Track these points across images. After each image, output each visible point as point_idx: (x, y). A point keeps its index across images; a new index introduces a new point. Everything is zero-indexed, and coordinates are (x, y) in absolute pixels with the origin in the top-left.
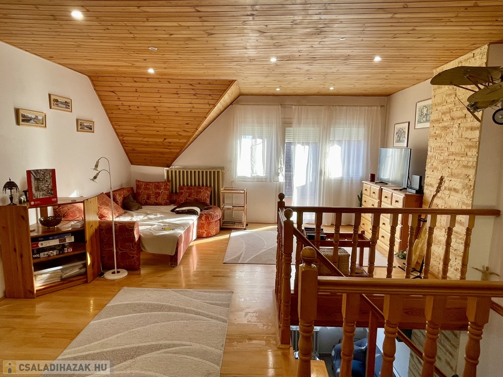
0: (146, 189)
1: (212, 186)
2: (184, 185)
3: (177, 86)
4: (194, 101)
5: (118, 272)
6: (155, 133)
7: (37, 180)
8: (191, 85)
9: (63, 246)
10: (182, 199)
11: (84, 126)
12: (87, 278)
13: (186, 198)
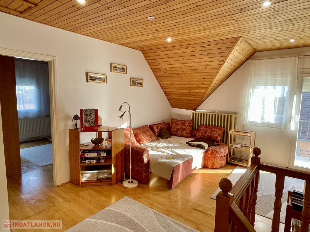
0: (176, 124)
1: (225, 127)
2: (203, 124)
3: (194, 49)
4: (207, 60)
5: (132, 182)
6: (183, 86)
7: (86, 115)
8: (203, 47)
9: (99, 158)
10: (199, 135)
11: (136, 82)
12: (111, 181)
13: (203, 135)
